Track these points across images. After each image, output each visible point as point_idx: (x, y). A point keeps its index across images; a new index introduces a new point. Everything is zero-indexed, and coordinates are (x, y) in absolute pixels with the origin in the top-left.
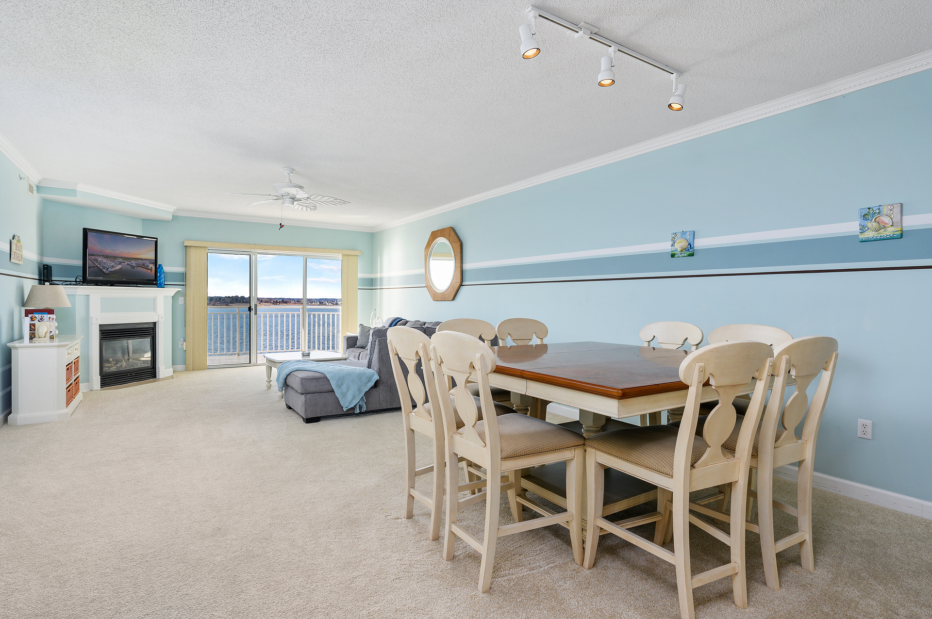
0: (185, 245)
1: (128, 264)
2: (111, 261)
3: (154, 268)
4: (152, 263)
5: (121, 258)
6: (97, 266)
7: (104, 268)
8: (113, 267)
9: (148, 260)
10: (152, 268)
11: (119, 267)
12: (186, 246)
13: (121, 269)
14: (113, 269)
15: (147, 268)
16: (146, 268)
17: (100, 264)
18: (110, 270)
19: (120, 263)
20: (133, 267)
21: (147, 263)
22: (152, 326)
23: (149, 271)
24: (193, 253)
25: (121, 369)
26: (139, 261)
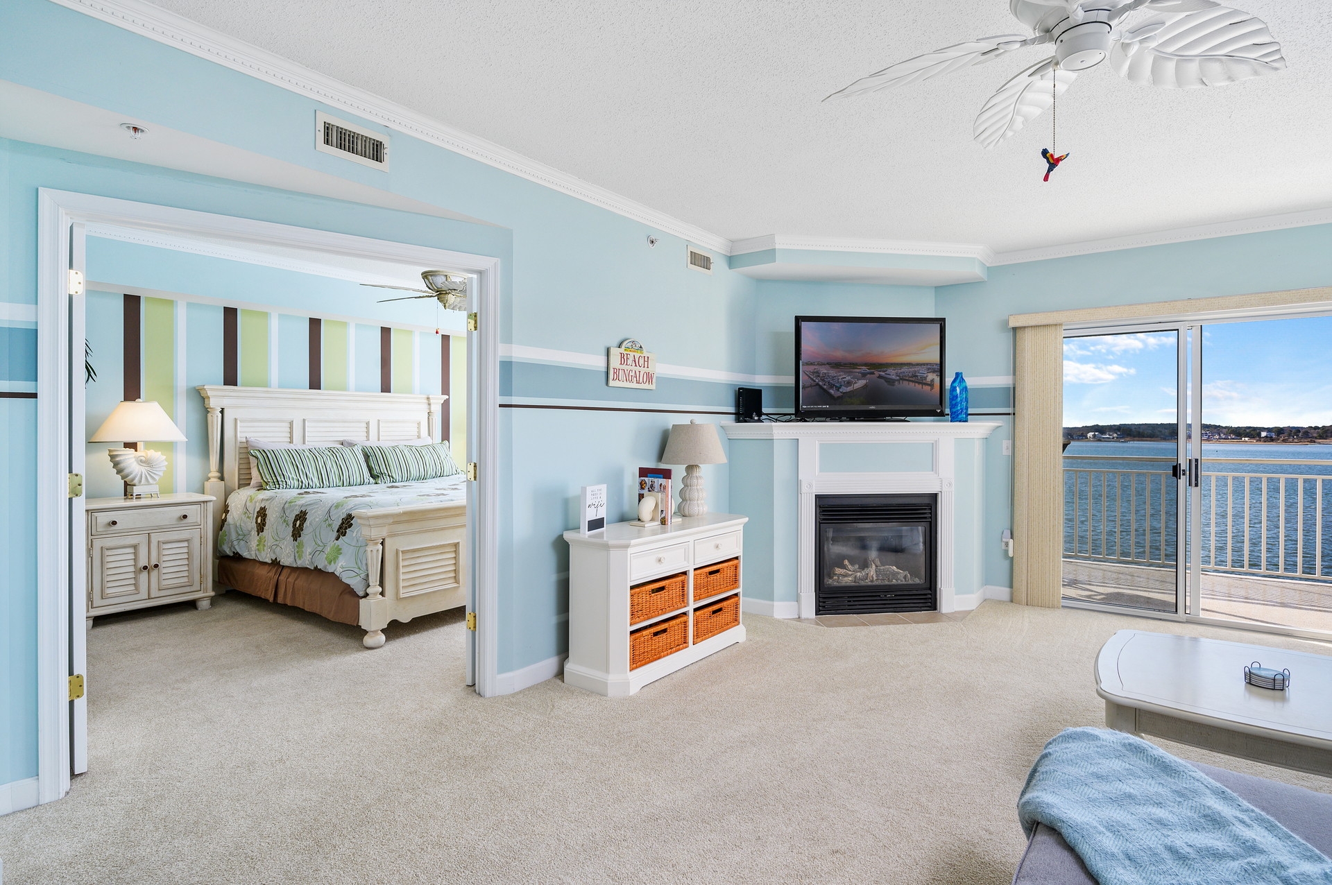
0: (1012, 324)
1: (880, 377)
2: (845, 373)
3: (937, 380)
4: (934, 371)
5: (866, 365)
6: (818, 384)
7: (832, 386)
8: (849, 383)
9: (924, 364)
10: (933, 380)
11: (861, 383)
12: (1015, 329)
13: (865, 386)
14: (849, 389)
15: (922, 382)
16: (919, 383)
17: (823, 380)
18: (844, 389)
19: (864, 375)
20: (890, 382)
21: (922, 371)
22: (926, 501)
23: (927, 388)
24: (1028, 339)
25: (862, 583)
26: (905, 369)
